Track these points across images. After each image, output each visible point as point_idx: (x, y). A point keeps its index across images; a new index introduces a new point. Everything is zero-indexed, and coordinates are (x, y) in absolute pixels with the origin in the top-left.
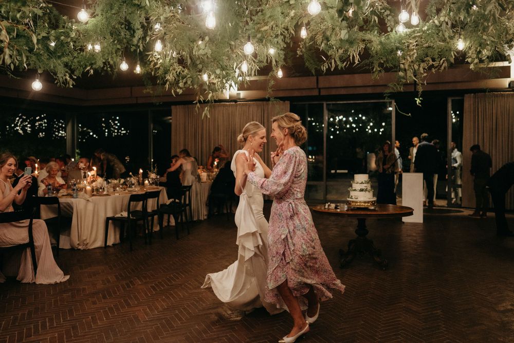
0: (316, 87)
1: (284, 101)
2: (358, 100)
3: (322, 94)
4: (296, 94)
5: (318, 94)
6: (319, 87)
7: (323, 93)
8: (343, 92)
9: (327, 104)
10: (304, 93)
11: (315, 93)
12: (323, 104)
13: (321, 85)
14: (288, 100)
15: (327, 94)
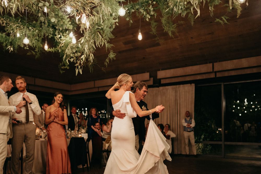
0: (212, 71)
1: (191, 84)
2: (247, 80)
3: (217, 76)
4: (199, 77)
5: (214, 77)
6: (215, 71)
7: (219, 75)
8: (233, 73)
9: (224, 85)
10: (205, 77)
11: (213, 76)
12: (221, 85)
13: (216, 69)
14: (193, 83)
15: (221, 76)
